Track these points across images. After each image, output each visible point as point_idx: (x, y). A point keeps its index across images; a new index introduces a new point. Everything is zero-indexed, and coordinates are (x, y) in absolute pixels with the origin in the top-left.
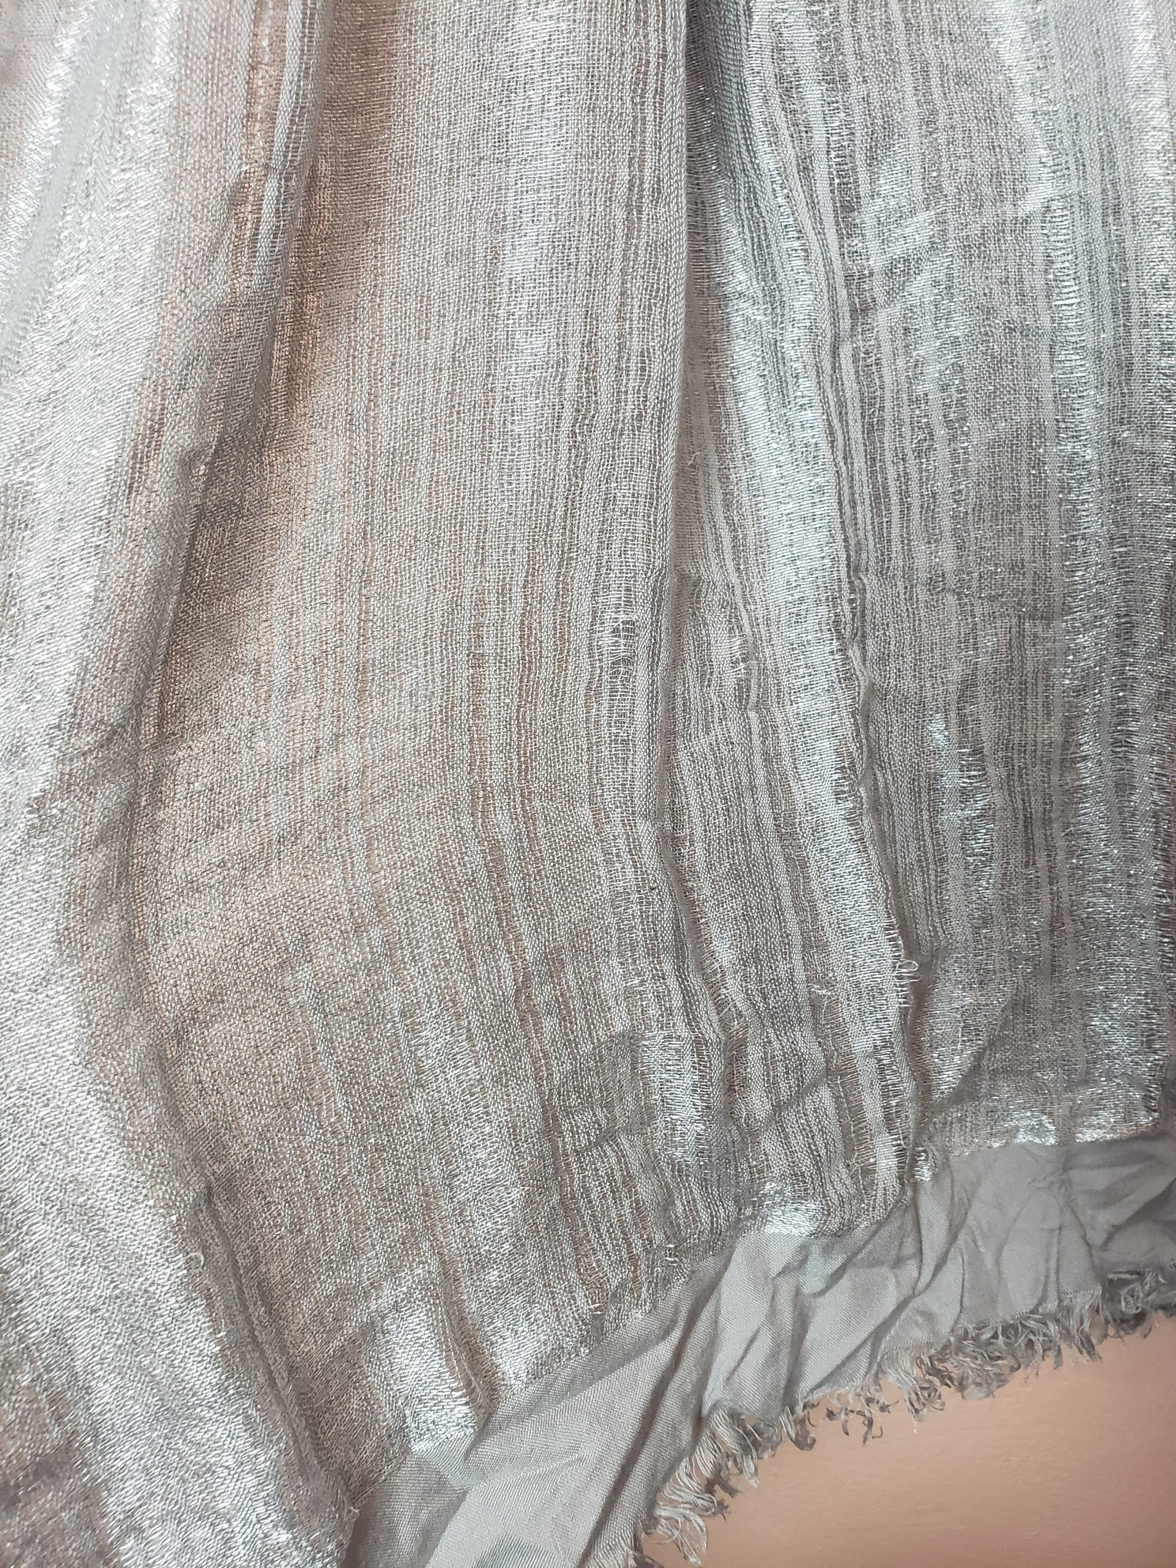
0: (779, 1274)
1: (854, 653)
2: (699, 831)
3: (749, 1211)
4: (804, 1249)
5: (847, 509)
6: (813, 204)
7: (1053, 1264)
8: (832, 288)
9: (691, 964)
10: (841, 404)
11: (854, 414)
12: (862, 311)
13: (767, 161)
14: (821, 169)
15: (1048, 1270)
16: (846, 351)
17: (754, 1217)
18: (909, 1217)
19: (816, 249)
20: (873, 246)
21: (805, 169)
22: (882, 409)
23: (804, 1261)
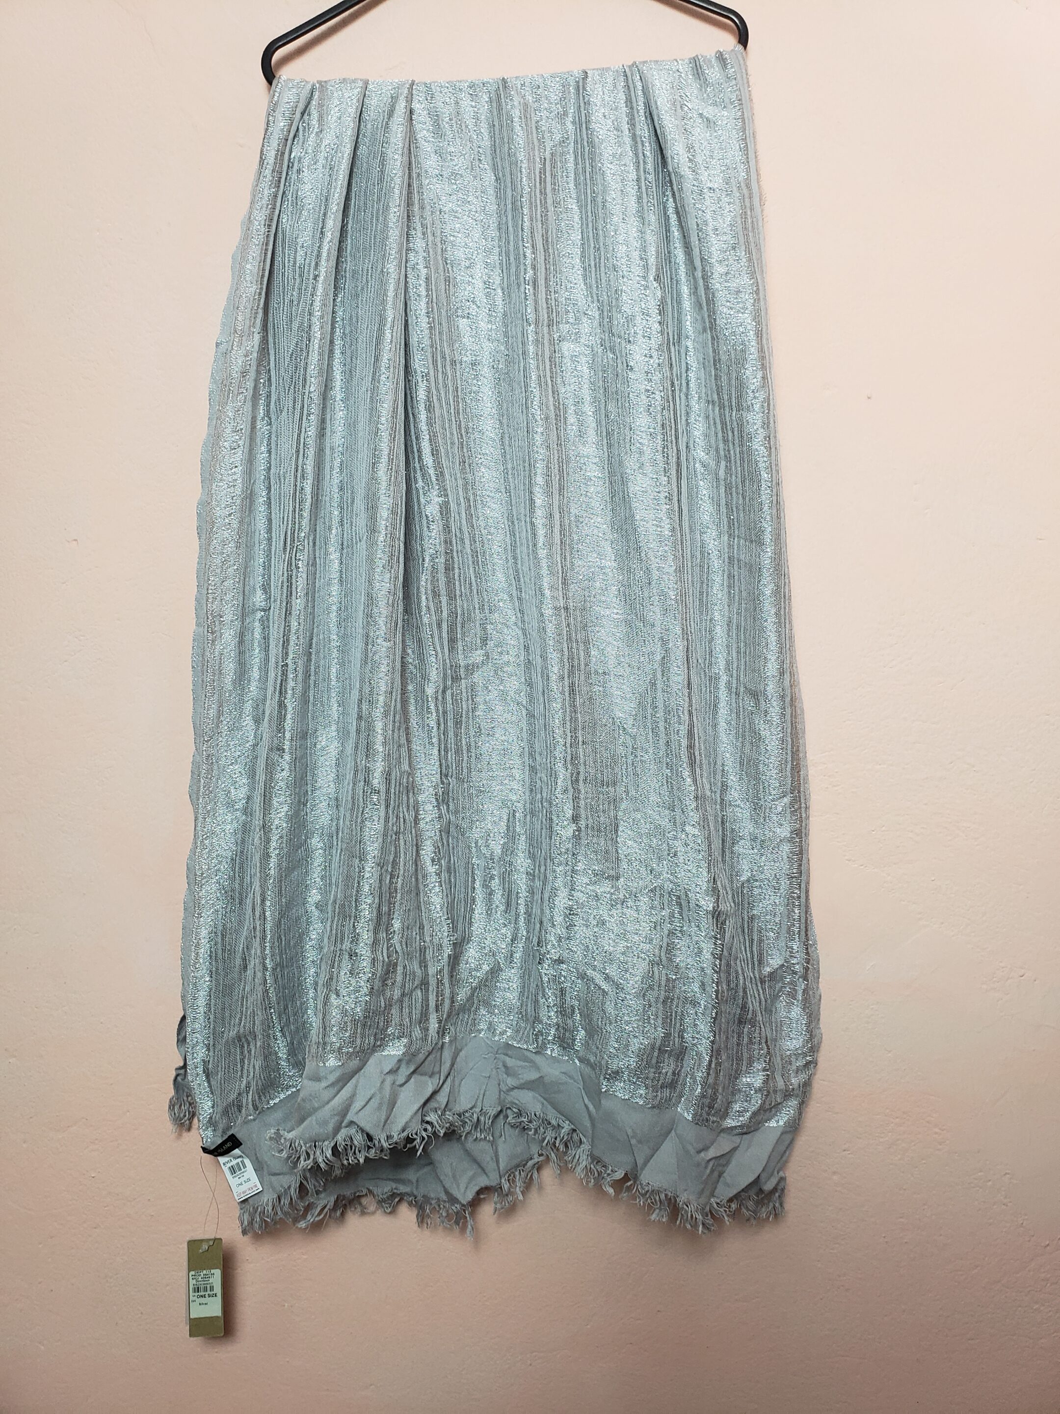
0: (387, 1073)
1: (444, 808)
2: (402, 872)
3: (379, 1043)
4: (400, 1061)
5: (443, 753)
6: (440, 637)
7: (482, 1092)
8: (445, 669)
9: (383, 927)
10: (445, 713)
11: (450, 716)
12: (456, 679)
13: (426, 620)
14: (445, 626)
15: (479, 1094)
16: (449, 692)
17: (380, 1046)
18: (439, 1054)
19: (440, 655)
20: (461, 657)
21: (439, 626)
22: (461, 716)
23: (398, 1068)
